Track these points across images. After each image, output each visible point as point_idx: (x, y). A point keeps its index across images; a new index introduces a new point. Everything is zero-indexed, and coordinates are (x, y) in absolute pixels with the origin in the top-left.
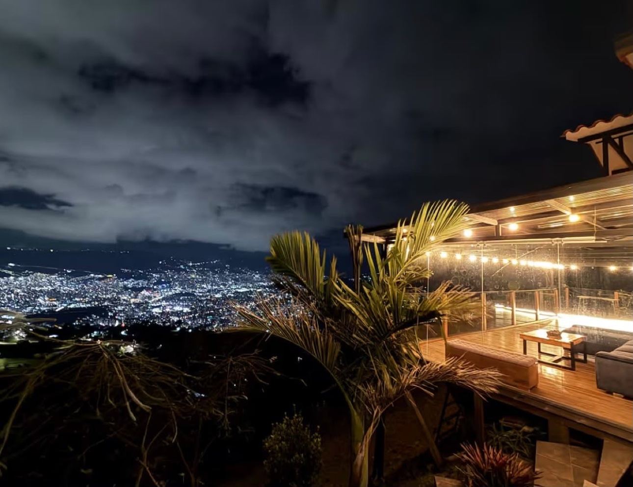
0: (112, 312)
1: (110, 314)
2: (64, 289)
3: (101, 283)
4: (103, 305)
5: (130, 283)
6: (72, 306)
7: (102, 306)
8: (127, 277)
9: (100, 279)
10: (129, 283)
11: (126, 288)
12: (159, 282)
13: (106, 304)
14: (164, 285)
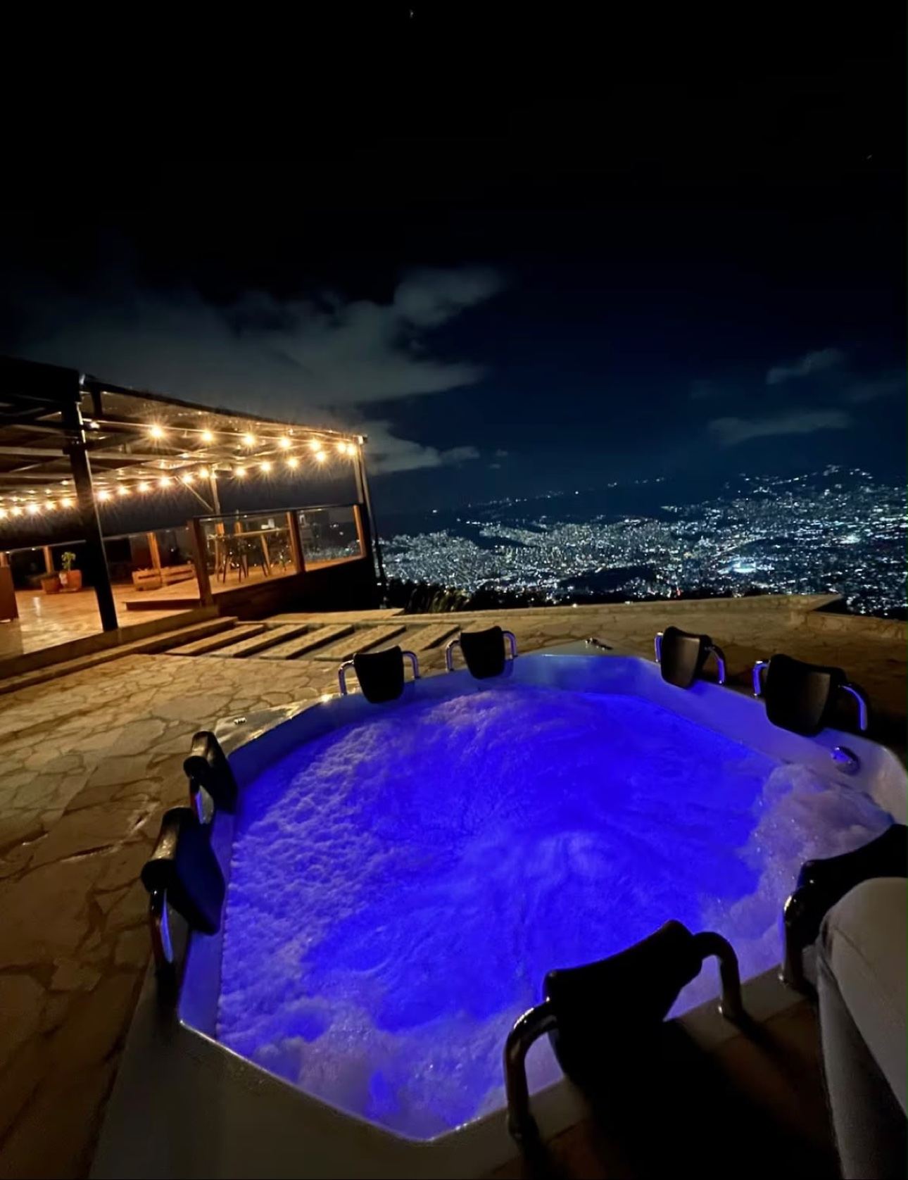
0: (660, 574)
1: (658, 577)
2: (601, 543)
3: (640, 531)
4: (647, 563)
5: (679, 528)
6: (611, 566)
7: (646, 565)
8: (671, 518)
9: (637, 526)
10: (677, 528)
11: (674, 536)
12: (723, 523)
13: (651, 561)
14: (735, 526)
